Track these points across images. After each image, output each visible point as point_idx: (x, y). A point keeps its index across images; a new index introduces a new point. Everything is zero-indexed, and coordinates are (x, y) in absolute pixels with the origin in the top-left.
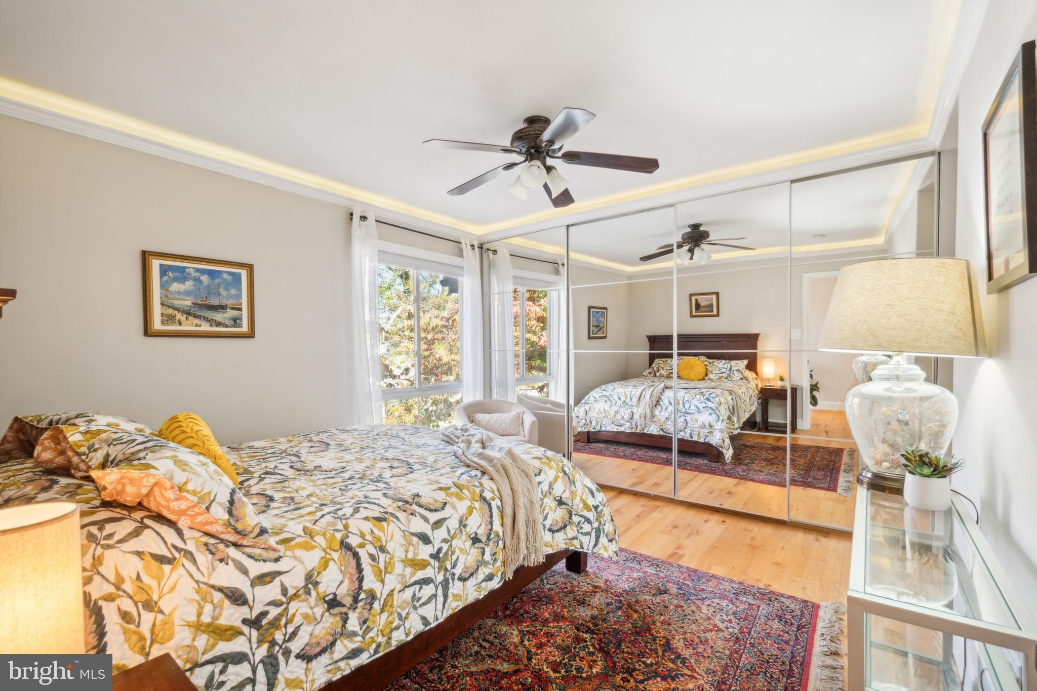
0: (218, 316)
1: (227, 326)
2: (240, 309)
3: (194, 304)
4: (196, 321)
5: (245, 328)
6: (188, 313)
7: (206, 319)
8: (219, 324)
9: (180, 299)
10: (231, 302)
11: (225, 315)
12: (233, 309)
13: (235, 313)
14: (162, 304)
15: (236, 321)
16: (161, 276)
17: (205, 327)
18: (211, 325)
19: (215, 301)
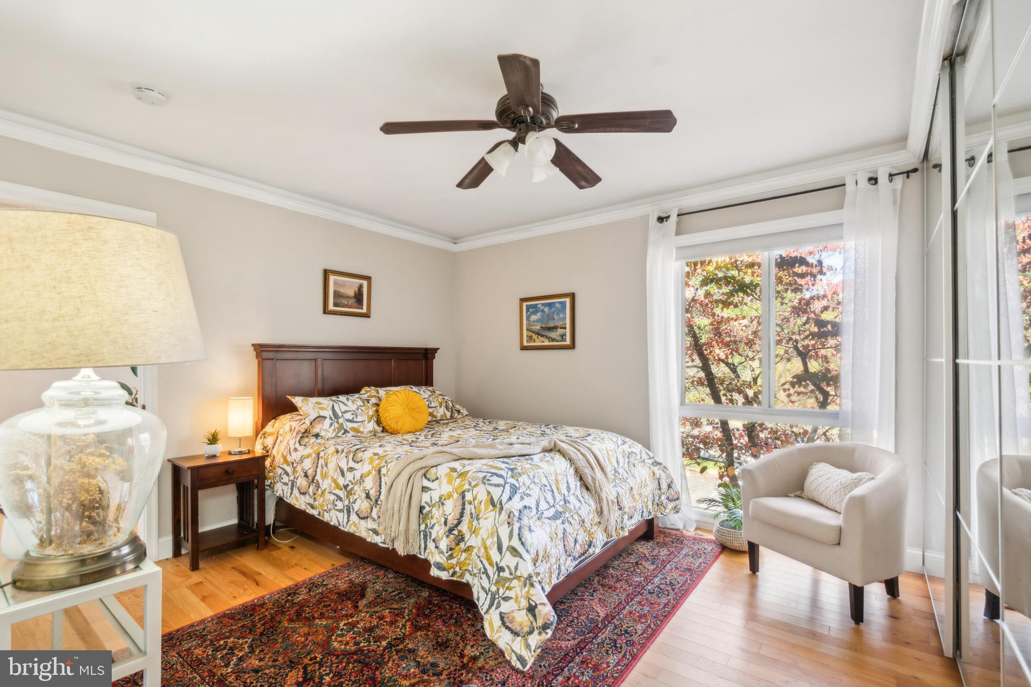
0: (553, 335)
1: (557, 341)
2: (565, 328)
3: (541, 327)
4: (542, 339)
5: (568, 342)
6: (538, 334)
7: (547, 337)
8: (553, 340)
9: (534, 326)
10: (560, 323)
11: (557, 333)
12: (561, 328)
13: (561, 331)
14: (527, 330)
15: (563, 337)
16: (527, 312)
17: (547, 343)
18: (549, 341)
19: (551, 324)
